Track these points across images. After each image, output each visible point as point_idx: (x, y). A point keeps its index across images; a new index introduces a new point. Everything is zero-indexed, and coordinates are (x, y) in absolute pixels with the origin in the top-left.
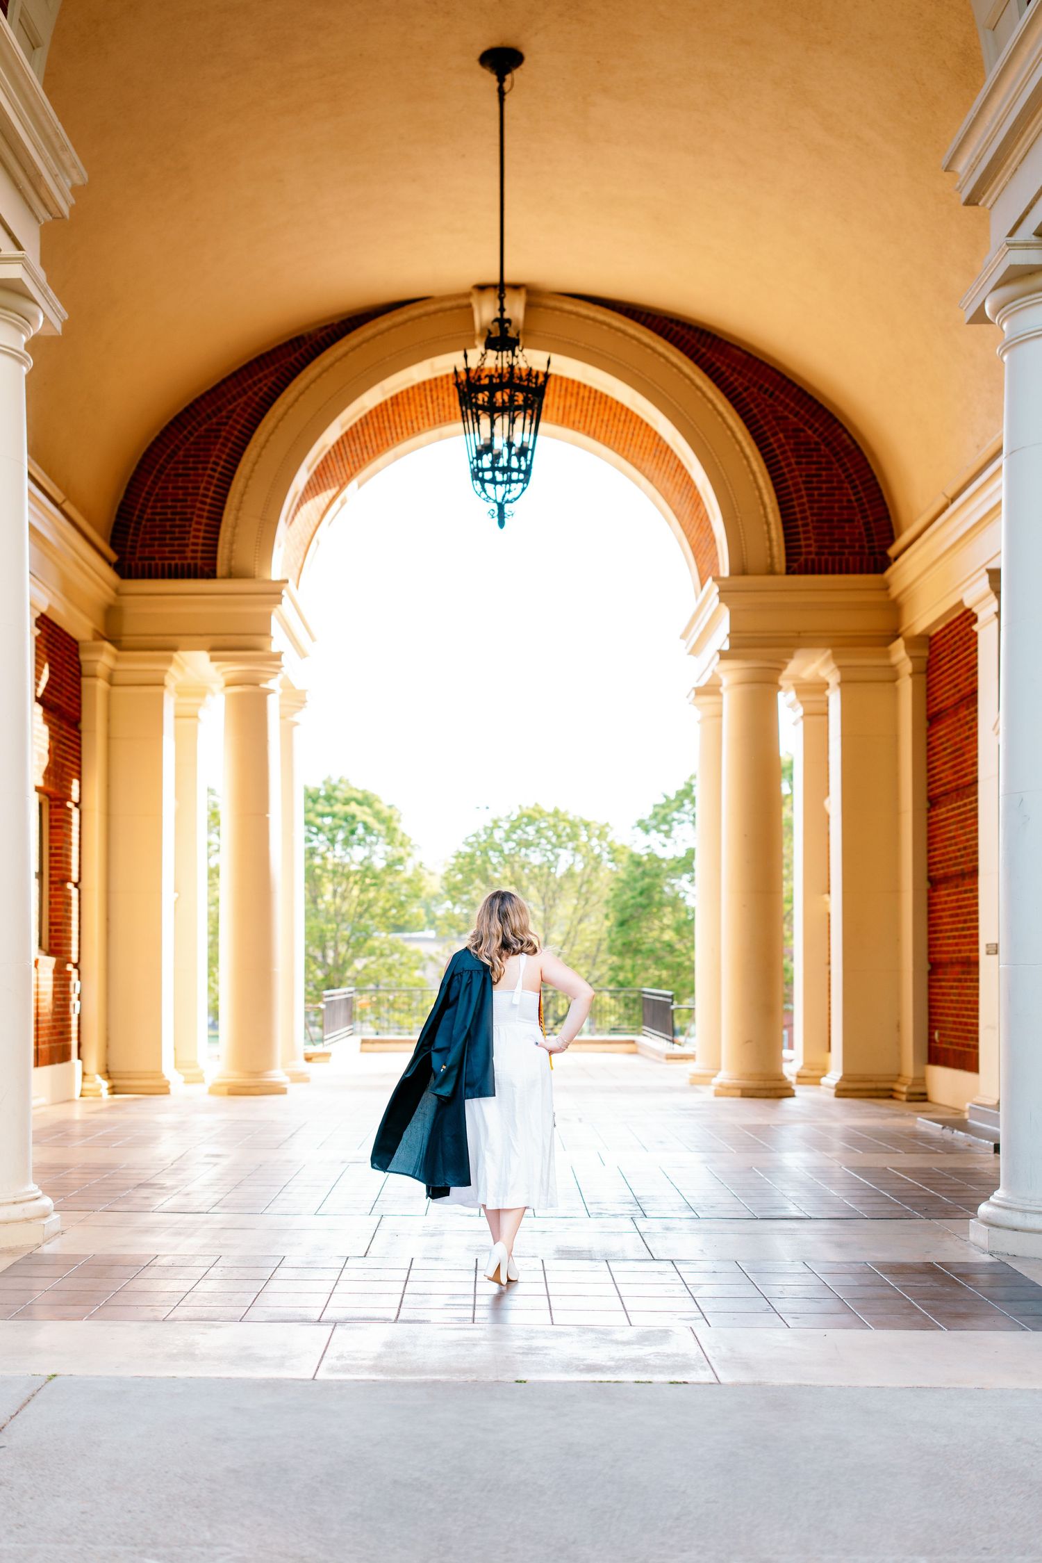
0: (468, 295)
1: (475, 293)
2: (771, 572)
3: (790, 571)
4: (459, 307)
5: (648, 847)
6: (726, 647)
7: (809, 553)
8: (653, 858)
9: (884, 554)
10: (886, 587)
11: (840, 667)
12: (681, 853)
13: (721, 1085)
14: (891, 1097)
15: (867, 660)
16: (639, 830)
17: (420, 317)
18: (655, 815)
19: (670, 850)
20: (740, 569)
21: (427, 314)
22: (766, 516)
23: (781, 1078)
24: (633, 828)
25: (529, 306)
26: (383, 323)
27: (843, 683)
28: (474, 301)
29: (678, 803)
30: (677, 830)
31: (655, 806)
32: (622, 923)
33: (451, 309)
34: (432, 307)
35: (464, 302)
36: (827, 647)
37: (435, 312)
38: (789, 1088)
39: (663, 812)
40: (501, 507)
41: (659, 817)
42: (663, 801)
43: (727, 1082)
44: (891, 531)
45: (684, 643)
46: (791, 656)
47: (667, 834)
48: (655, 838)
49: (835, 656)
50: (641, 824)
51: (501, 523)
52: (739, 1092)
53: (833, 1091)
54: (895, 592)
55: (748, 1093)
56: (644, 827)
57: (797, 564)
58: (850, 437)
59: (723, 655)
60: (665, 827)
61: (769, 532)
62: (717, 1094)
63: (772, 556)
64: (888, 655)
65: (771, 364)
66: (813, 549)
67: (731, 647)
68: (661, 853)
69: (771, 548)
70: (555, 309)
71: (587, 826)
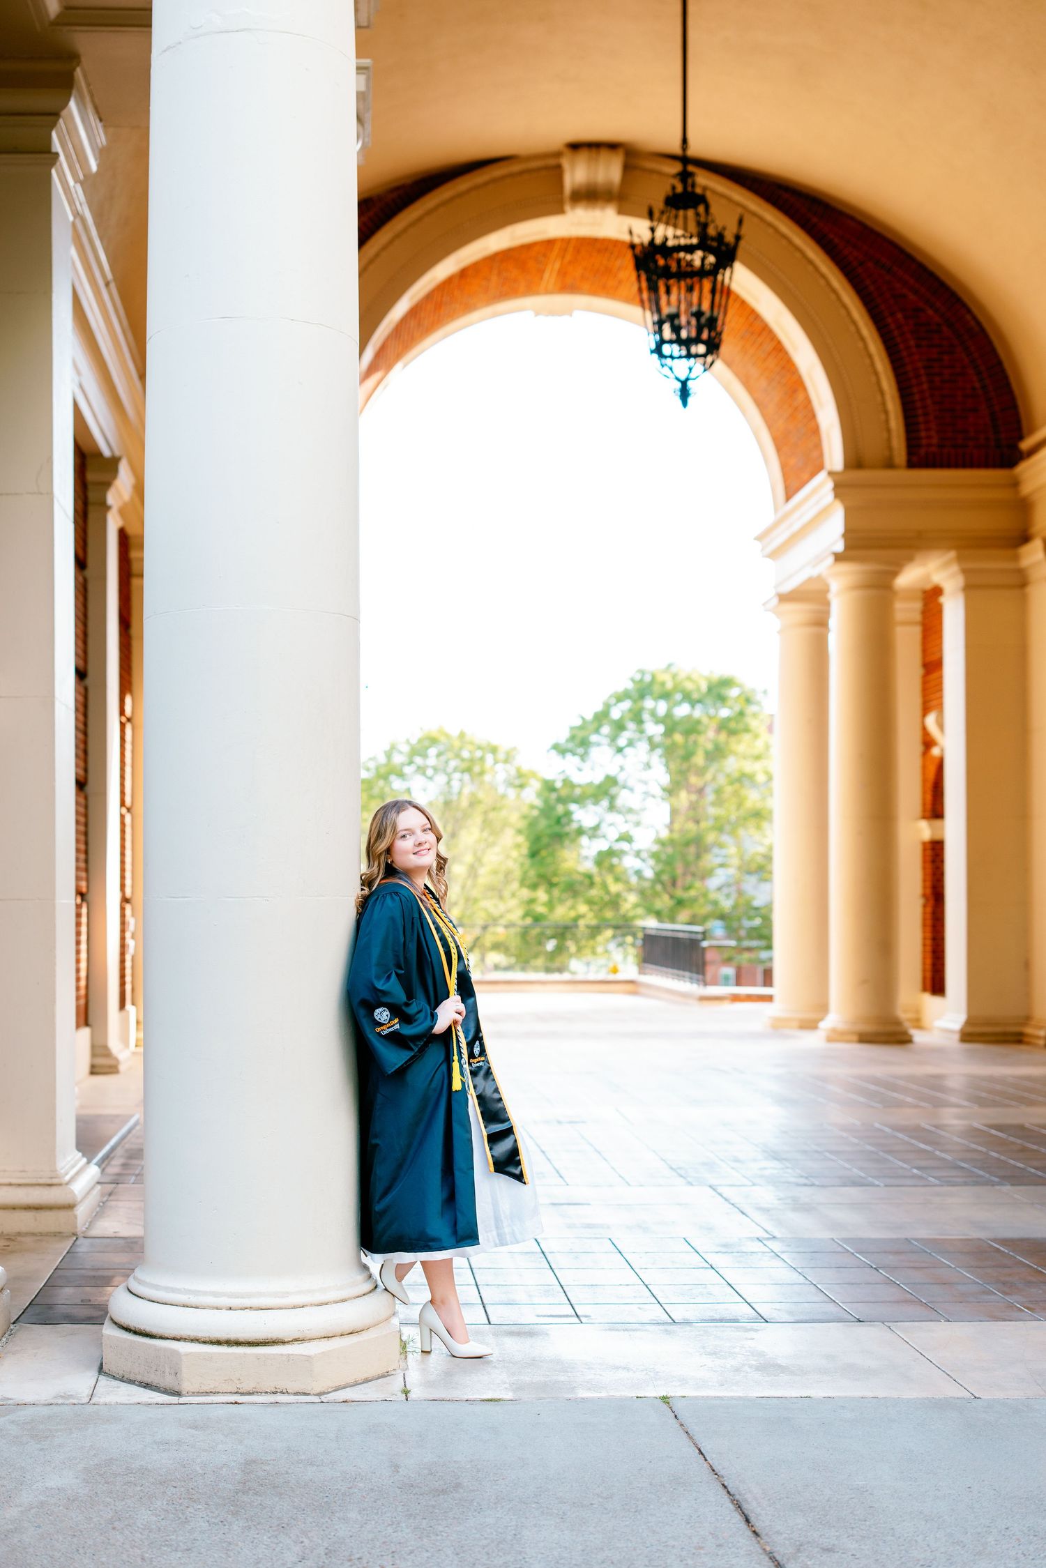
0: (558, 154)
1: (568, 152)
2: (889, 465)
3: (911, 464)
4: (547, 168)
5: (563, 771)
6: (840, 547)
7: (929, 445)
8: (567, 782)
9: (1015, 447)
10: (1015, 484)
11: (965, 572)
12: (598, 778)
13: (834, 1030)
14: (1020, 1042)
15: (994, 563)
16: (554, 752)
17: (503, 178)
18: (572, 738)
19: (587, 773)
20: (855, 461)
21: (512, 175)
22: (884, 404)
23: (898, 1022)
24: (548, 751)
25: (627, 168)
26: (462, 184)
27: (968, 588)
28: (565, 163)
29: (595, 725)
30: (594, 752)
31: (572, 728)
32: (534, 854)
33: (538, 169)
34: (515, 168)
35: (552, 162)
36: (949, 548)
37: (521, 173)
38: (905, 1033)
39: (580, 734)
40: (684, 383)
41: (577, 740)
42: (579, 722)
43: (841, 1026)
44: (1018, 422)
45: (758, 545)
46: (910, 559)
47: (583, 757)
48: (571, 762)
49: (960, 559)
50: (556, 747)
51: (685, 404)
52: (855, 1038)
53: (957, 1037)
54: (1026, 489)
55: (866, 1039)
56: (561, 750)
57: (919, 457)
58: (975, 318)
59: (838, 558)
60: (580, 751)
61: (887, 421)
62: (830, 1040)
63: (890, 448)
64: (1016, 558)
65: (889, 236)
66: (935, 441)
67: (847, 547)
68: (578, 778)
69: (889, 440)
70: (652, 171)
71: (494, 750)
